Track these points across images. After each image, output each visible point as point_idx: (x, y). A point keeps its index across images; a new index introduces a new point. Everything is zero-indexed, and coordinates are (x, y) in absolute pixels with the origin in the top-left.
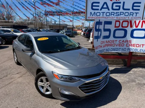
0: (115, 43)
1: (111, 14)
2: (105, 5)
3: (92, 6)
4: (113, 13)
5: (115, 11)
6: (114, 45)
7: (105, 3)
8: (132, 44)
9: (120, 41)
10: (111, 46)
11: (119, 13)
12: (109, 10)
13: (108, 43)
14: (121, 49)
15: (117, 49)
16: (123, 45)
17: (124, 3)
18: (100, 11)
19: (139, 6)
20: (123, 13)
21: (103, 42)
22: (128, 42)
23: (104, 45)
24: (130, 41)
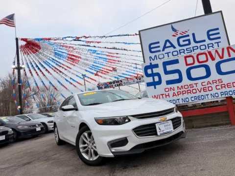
0: (195, 87)
1: (180, 53)
2: (168, 43)
3: (150, 48)
4: (183, 51)
5: (185, 48)
6: (194, 91)
7: (167, 41)
8: (224, 84)
9: (203, 84)
10: (189, 94)
11: (192, 49)
12: (175, 48)
13: (182, 90)
14: (209, 96)
15: (204, 97)
16: (210, 89)
17: (193, 35)
18: (164, 52)
19: (218, 33)
20: (197, 47)
21: (171, 88)
22: (218, 82)
23: (174, 93)
24: (220, 81)
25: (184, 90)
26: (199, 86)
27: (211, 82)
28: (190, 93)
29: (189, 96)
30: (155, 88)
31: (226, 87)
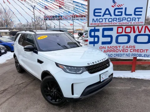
0: (118, 48)
1: (114, 20)
2: (107, 11)
3: (94, 12)
4: (116, 19)
5: (118, 17)
6: (117, 51)
7: (107, 9)
8: (136, 50)
9: (124, 47)
11: (122, 19)
12: (111, 16)
13: (110, 49)
14: (125, 55)
15: (121, 55)
16: (127, 51)
17: (126, 8)
18: (103, 18)
19: (141, 11)
20: (126, 18)
21: (104, 47)
22: (132, 47)
23: (105, 50)
24: (134, 47)
25: (111, 49)
26: (121, 48)
27: (129, 47)
28: (114, 51)
29: (113, 53)
30: (94, 46)
31: (136, 51)
